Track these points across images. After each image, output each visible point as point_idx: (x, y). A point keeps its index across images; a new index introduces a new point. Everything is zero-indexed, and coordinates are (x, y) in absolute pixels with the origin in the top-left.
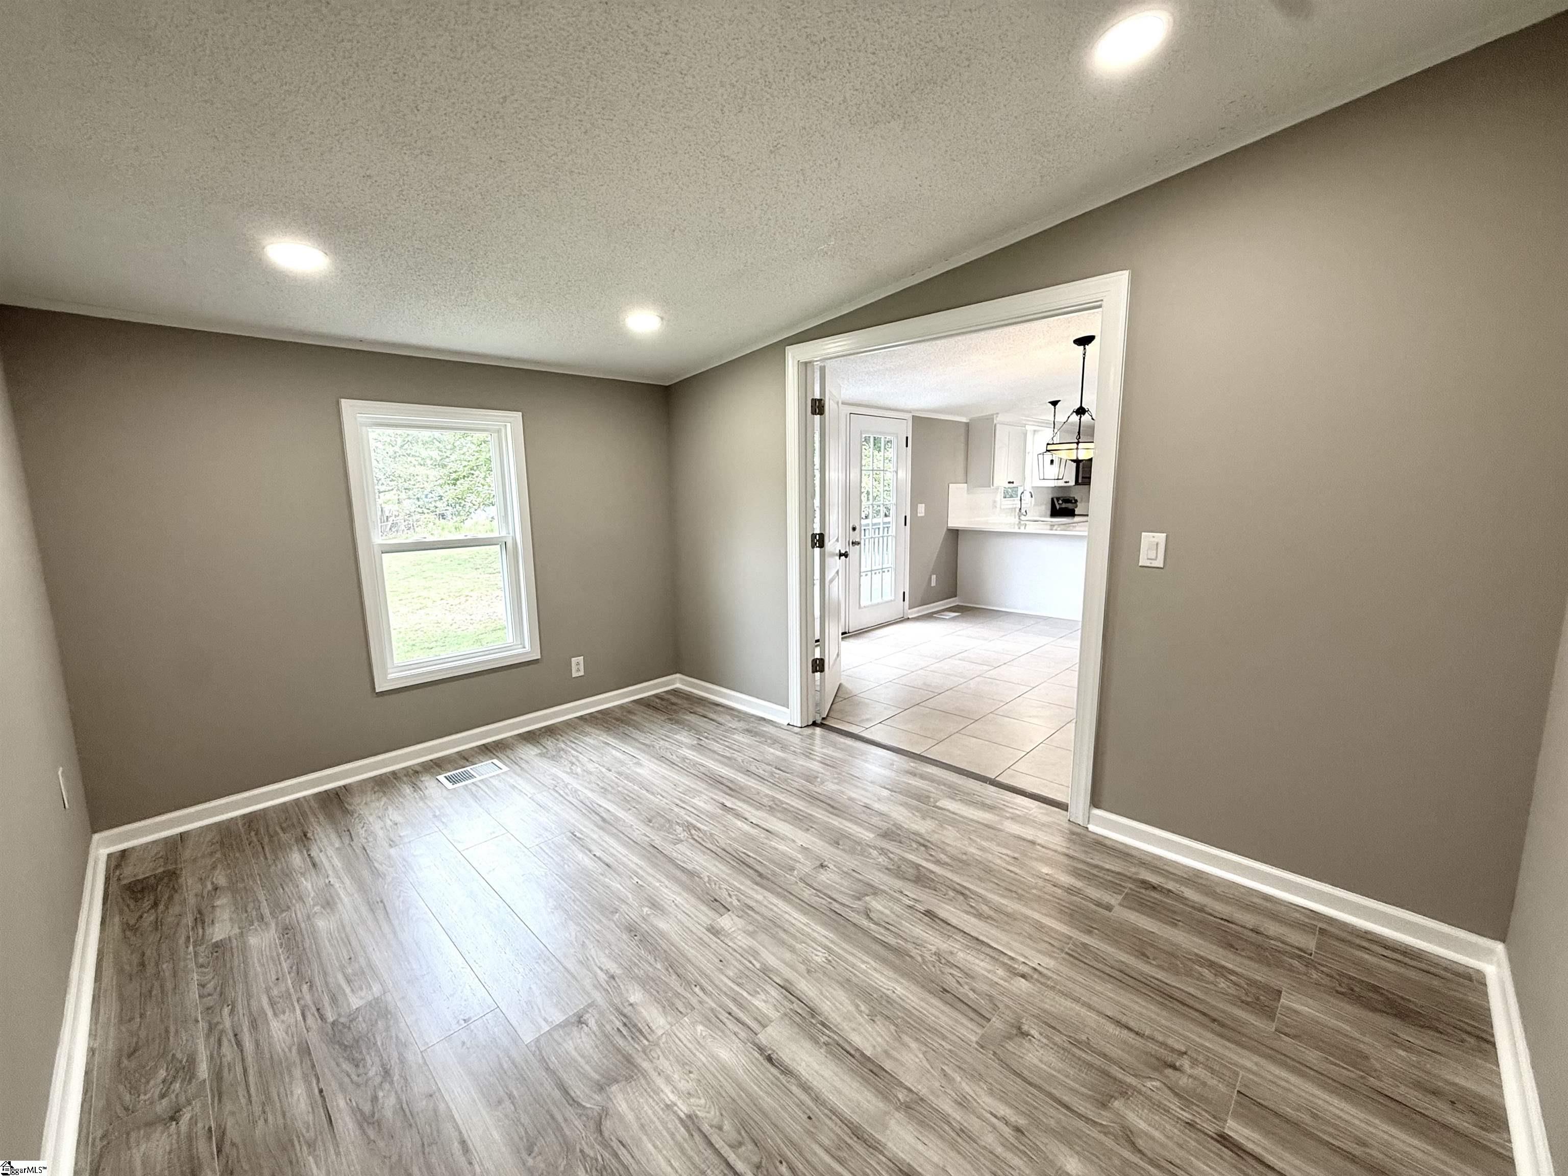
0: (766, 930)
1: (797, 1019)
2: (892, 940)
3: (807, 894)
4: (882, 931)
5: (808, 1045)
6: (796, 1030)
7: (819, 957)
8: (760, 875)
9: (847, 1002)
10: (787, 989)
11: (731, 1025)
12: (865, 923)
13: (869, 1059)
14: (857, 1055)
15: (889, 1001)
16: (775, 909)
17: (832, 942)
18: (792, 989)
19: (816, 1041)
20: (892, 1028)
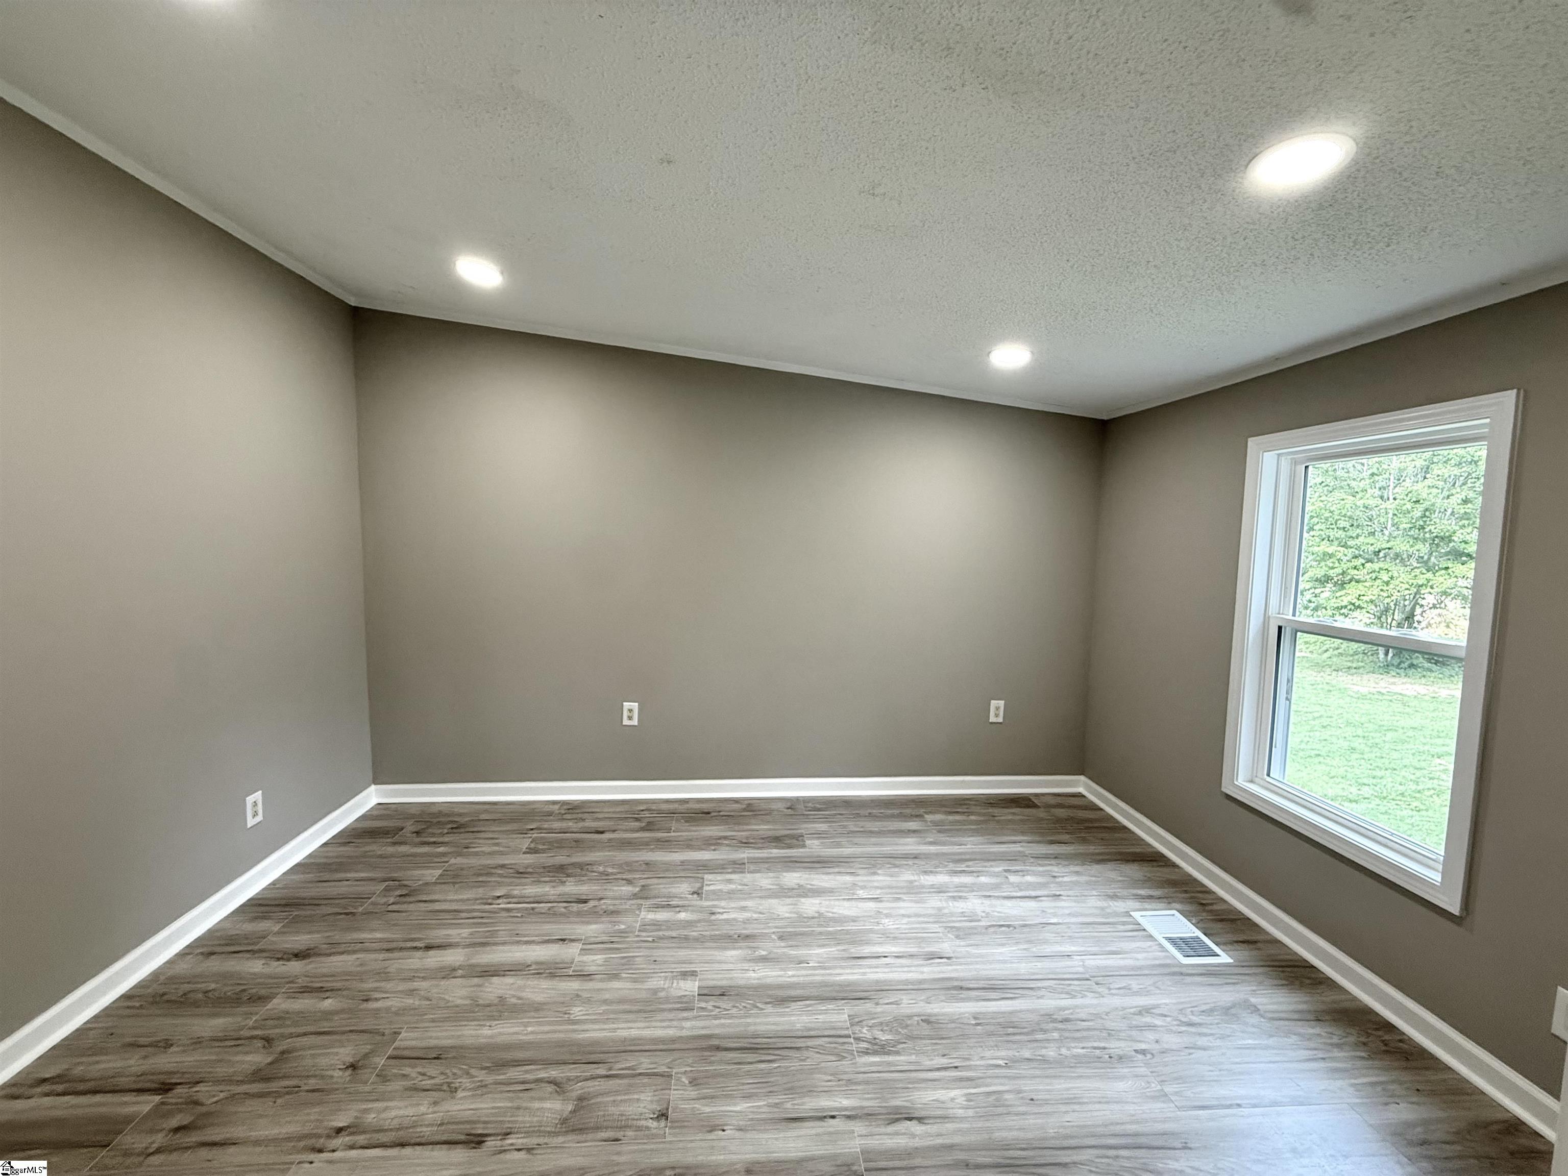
0: (646, 1002)
1: (561, 966)
2: (514, 1073)
3: (645, 1063)
4: (529, 1077)
5: (542, 959)
6: (557, 961)
7: (577, 1011)
8: (718, 1048)
9: (530, 996)
10: (586, 976)
11: (605, 939)
12: (554, 1073)
13: (493, 976)
14: (502, 973)
15: (492, 1018)
16: (659, 1024)
17: (574, 1031)
18: (581, 978)
19: (537, 963)
20: (481, 1002)
